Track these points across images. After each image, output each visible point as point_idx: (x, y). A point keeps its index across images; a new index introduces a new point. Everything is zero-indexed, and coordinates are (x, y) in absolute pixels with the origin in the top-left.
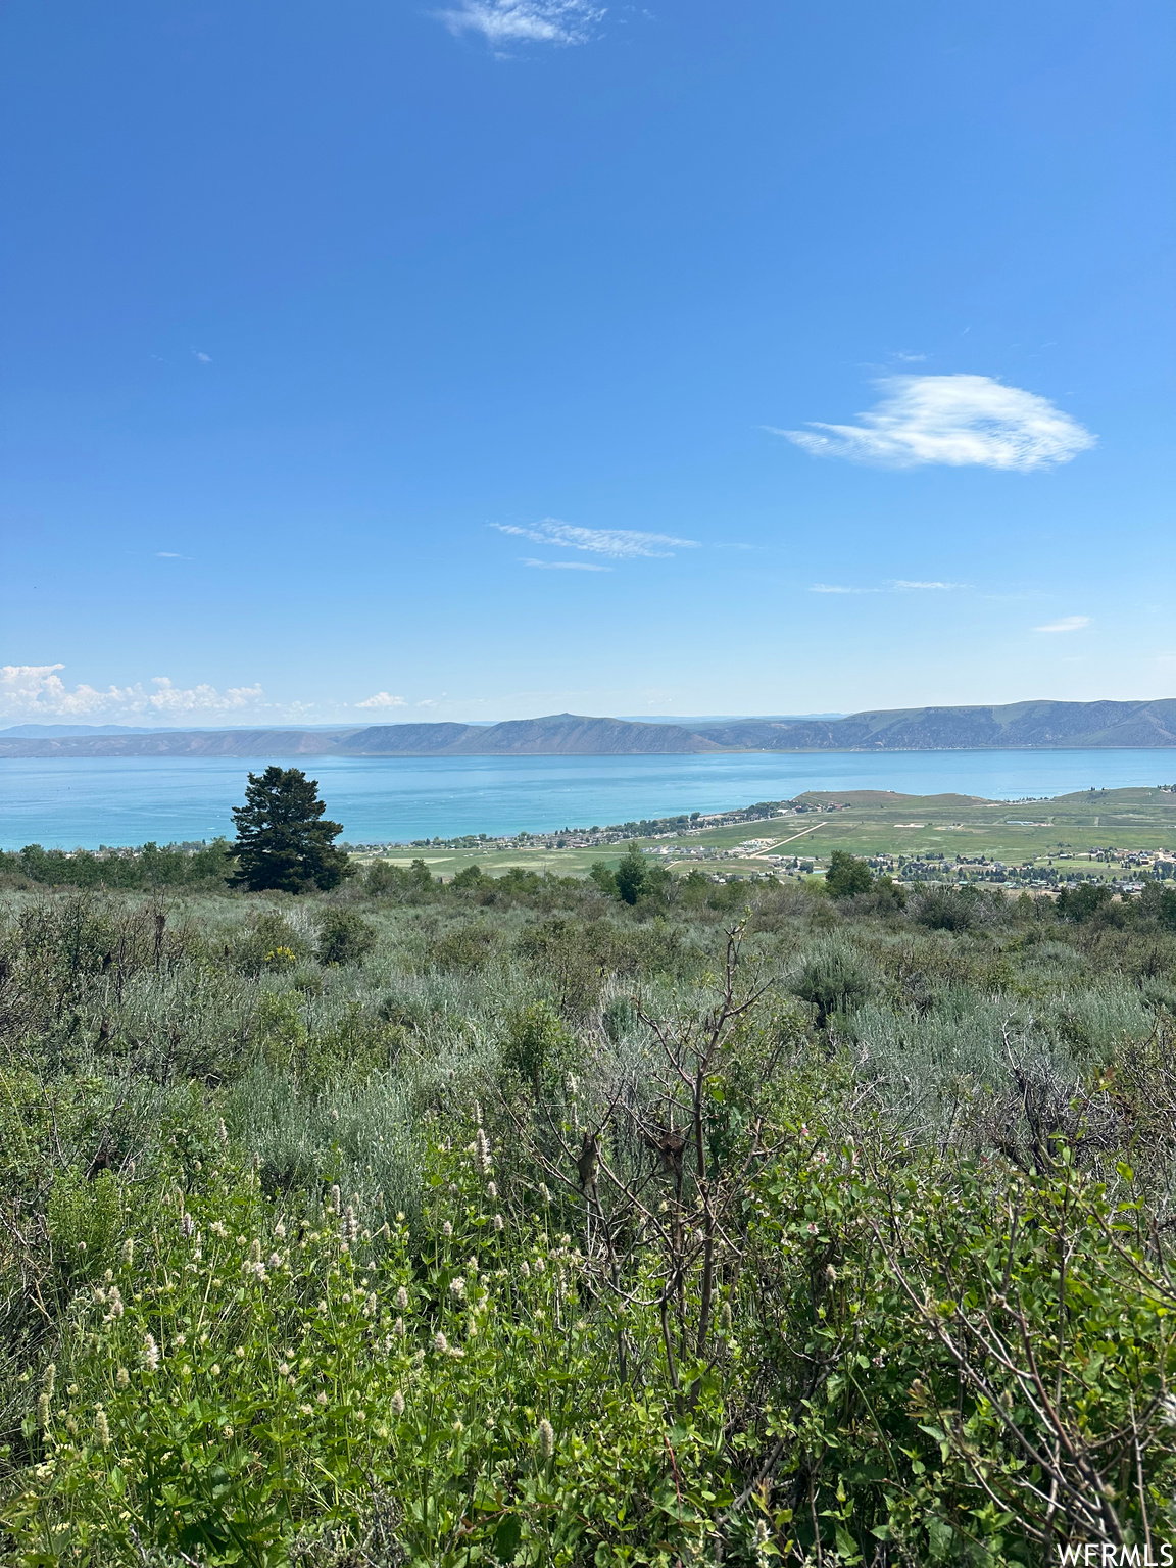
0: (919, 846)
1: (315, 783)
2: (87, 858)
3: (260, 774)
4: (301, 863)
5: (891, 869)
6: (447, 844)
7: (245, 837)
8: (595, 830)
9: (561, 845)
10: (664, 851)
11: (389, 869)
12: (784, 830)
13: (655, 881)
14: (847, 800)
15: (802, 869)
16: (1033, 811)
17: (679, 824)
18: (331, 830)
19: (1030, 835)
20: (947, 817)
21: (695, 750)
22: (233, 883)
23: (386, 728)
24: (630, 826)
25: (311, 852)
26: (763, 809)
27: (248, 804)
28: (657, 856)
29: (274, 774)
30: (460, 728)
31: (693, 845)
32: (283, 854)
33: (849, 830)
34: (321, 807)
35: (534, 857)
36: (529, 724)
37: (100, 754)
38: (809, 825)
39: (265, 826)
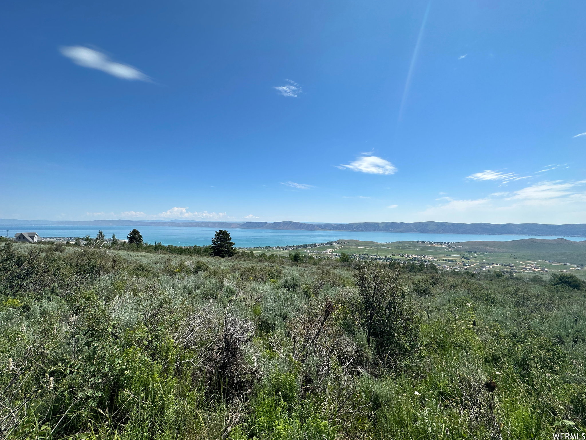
0: (363, 252)
1: (229, 234)
2: (181, 248)
3: (218, 231)
4: (225, 251)
5: (357, 257)
6: (261, 248)
7: (214, 245)
8: (293, 246)
9: (286, 249)
10: (308, 251)
11: (245, 252)
12: (334, 248)
13: (302, 258)
14: (348, 242)
15: (338, 256)
16: (387, 245)
17: (312, 245)
18: (232, 244)
19: (386, 250)
20: (369, 246)
21: (316, 230)
22: (211, 255)
23: (250, 223)
24: (301, 246)
25: (228, 248)
26: (330, 243)
27: (215, 238)
28: (307, 252)
29: (221, 231)
30: (266, 223)
31: (315, 250)
32: (222, 249)
33: (348, 248)
34: (230, 239)
35: (280, 251)
36: (281, 222)
37: (190, 226)
38: (340, 247)
39: (218, 242)
